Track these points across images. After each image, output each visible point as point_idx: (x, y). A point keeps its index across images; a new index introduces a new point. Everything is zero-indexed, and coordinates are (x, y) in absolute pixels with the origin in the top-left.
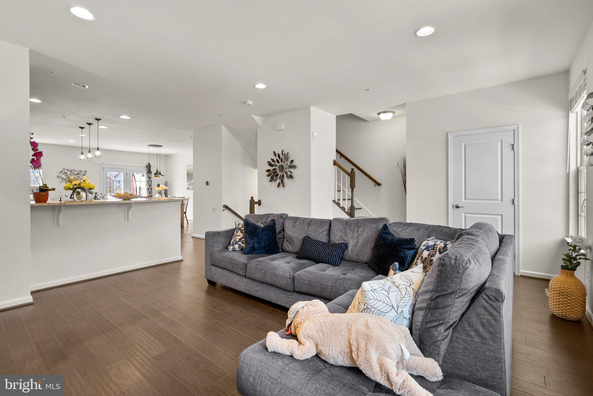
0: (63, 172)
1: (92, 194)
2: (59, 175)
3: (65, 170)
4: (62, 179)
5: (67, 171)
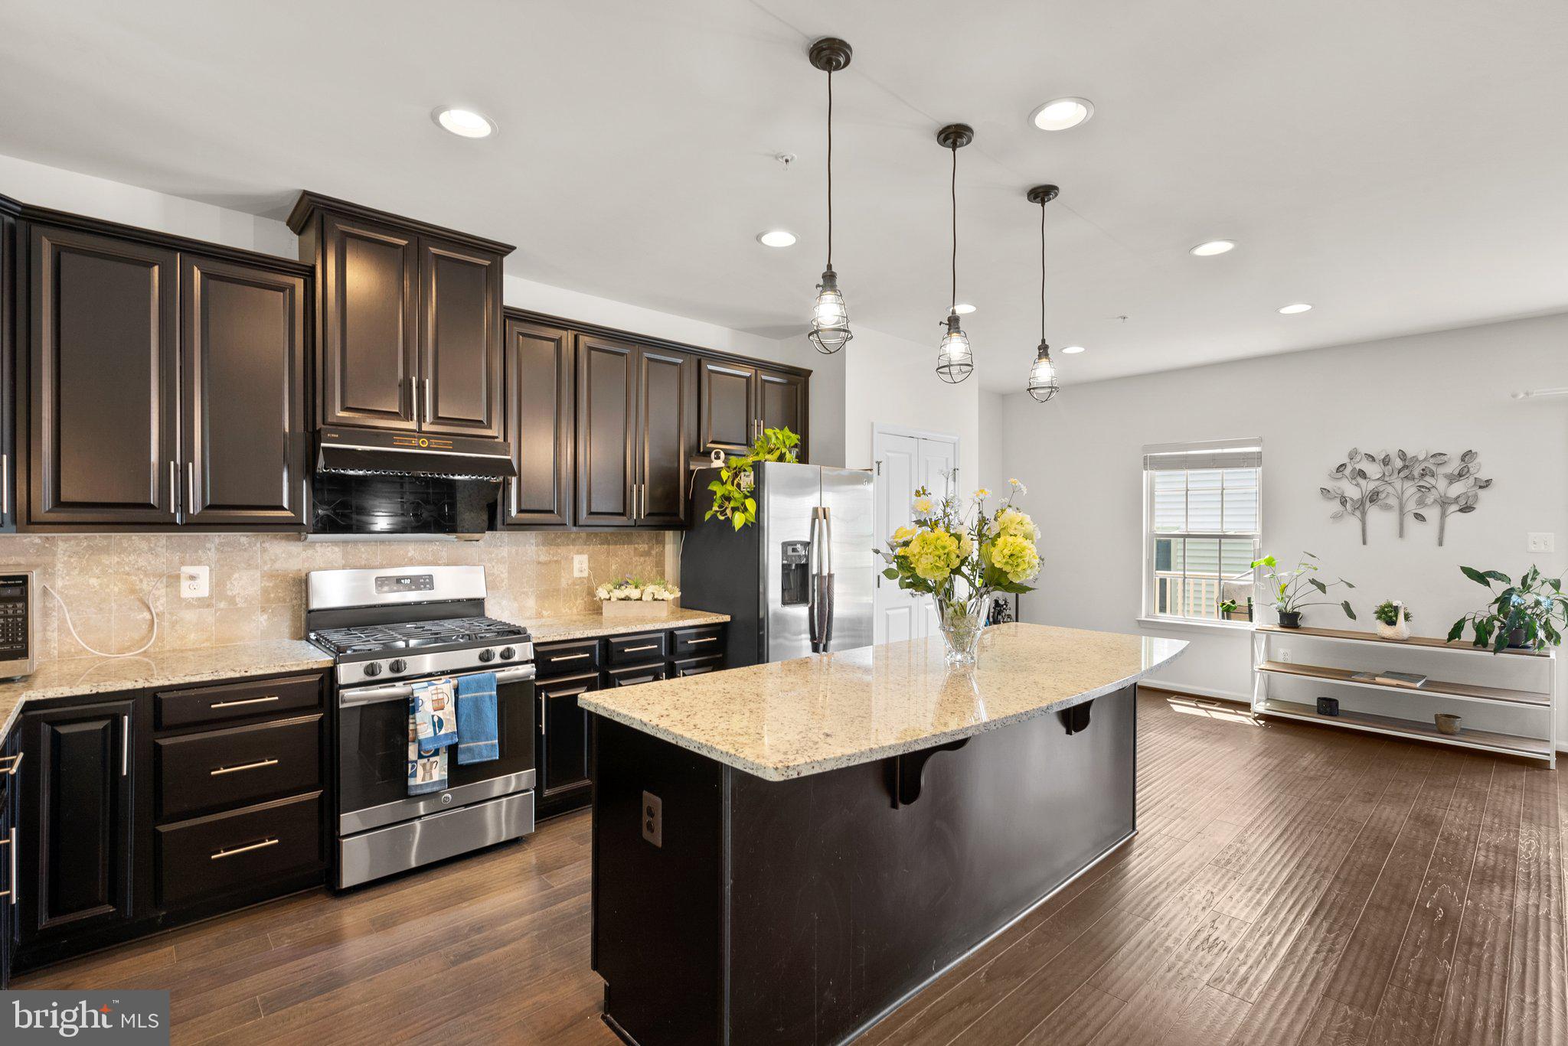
0: (1348, 471)
1: (1487, 584)
2: (1328, 485)
3: (1358, 458)
4: (1344, 501)
5: (1364, 461)
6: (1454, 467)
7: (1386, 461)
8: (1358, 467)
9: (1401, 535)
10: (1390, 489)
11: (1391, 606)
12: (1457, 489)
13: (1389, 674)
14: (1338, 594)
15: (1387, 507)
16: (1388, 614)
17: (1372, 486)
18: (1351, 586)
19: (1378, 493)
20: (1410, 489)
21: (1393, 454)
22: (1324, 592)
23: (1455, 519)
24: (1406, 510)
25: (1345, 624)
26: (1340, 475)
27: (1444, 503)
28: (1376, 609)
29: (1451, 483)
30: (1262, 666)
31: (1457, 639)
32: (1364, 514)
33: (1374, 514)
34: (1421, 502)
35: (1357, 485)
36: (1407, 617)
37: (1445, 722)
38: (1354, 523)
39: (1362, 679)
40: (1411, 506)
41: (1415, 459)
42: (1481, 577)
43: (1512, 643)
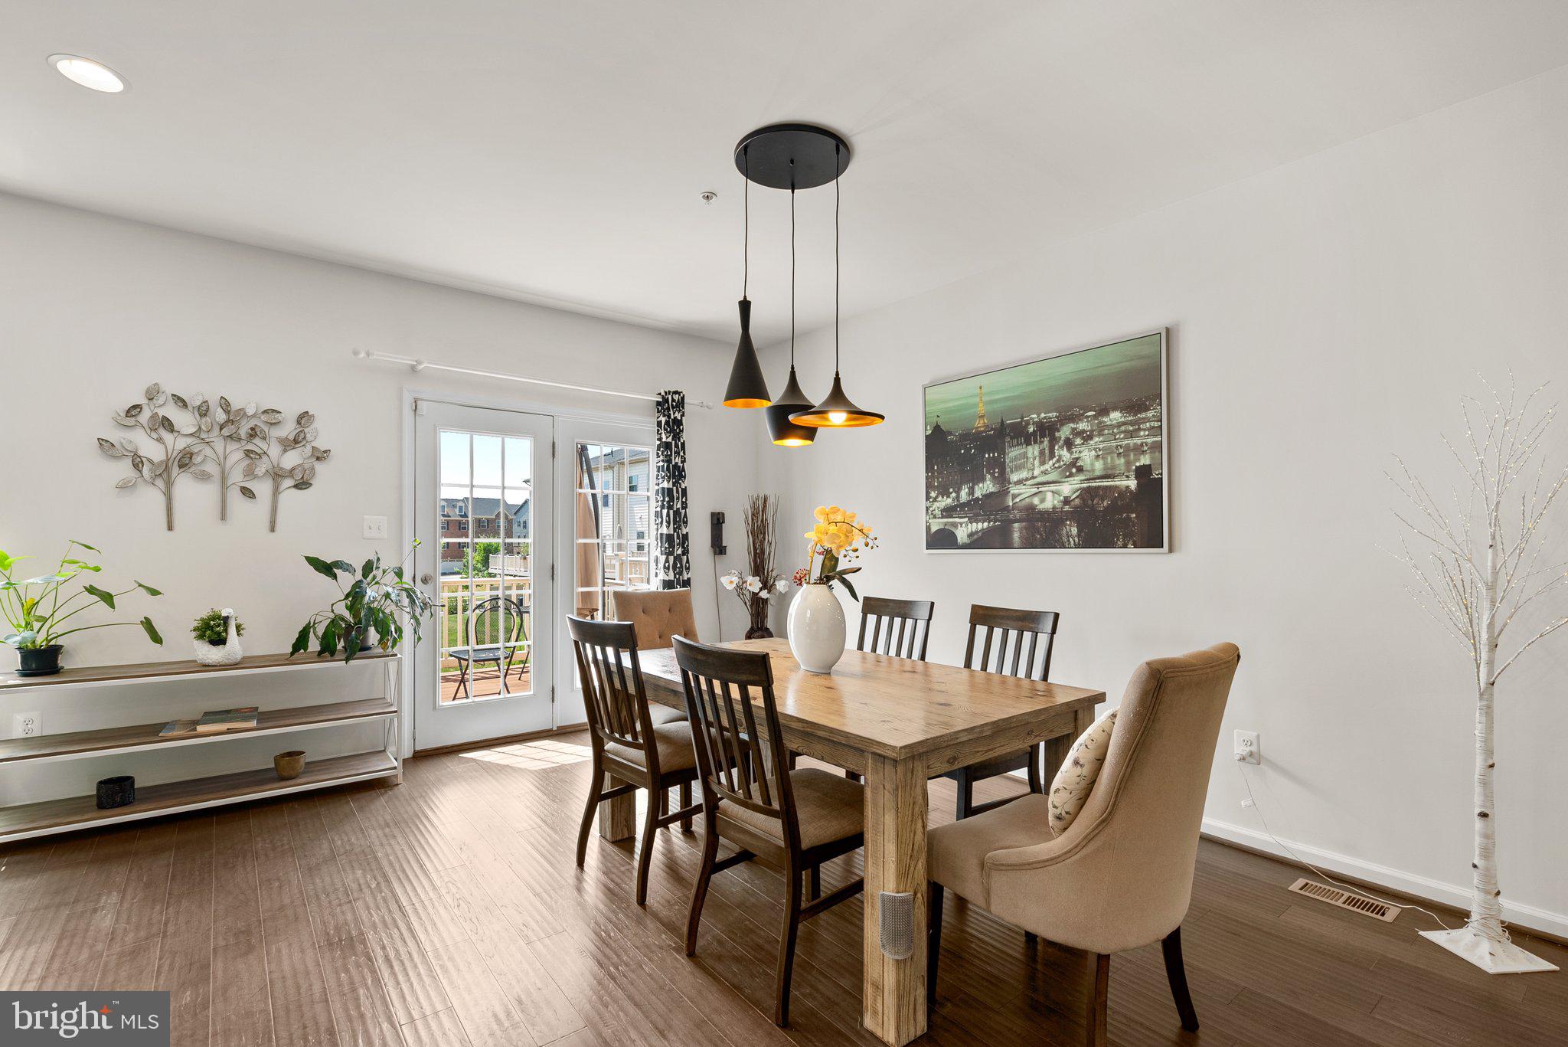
0: (145, 417)
1: (335, 577)
2: (115, 435)
3: (161, 400)
4: (138, 463)
5: (171, 405)
6: (288, 430)
7: (203, 411)
8: (161, 412)
9: (223, 516)
10: (208, 451)
11: (219, 617)
12: (291, 459)
13: (217, 717)
14: (134, 606)
15: (204, 477)
16: (213, 631)
17: (182, 443)
18: (154, 592)
19: (192, 455)
20: (235, 454)
21: (214, 402)
22: (112, 606)
23: (290, 497)
24: (229, 483)
25: (146, 652)
26: (131, 421)
27: (277, 475)
28: (196, 624)
29: (285, 451)
31: (302, 651)
32: (169, 484)
33: (185, 486)
34: (249, 473)
35: (160, 440)
36: (239, 628)
37: (287, 763)
38: (151, 498)
39: (175, 733)
40: (237, 477)
41: (241, 412)
42: (327, 569)
43: (357, 648)
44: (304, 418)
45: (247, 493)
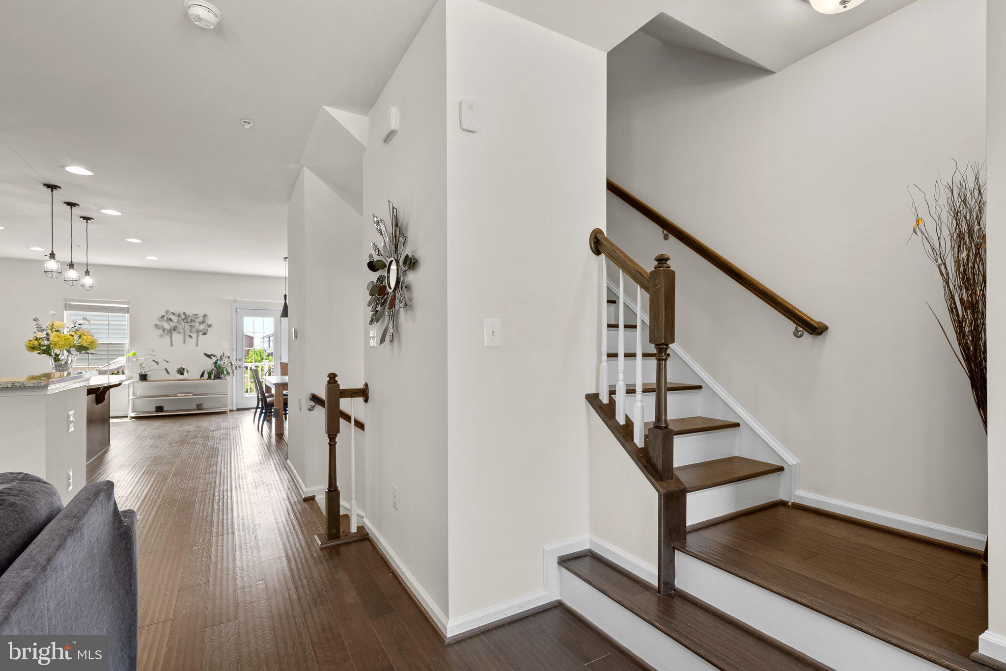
0: (165, 318)
1: (211, 359)
2: (158, 323)
3: (169, 314)
4: (164, 330)
5: (171, 315)
6: (201, 319)
7: (179, 316)
8: (169, 317)
9: (184, 343)
10: (180, 326)
11: (182, 368)
12: (202, 327)
13: (181, 393)
14: (163, 365)
15: (179, 333)
16: (181, 371)
17: (174, 324)
18: (168, 362)
19: (176, 327)
20: (187, 326)
21: (182, 313)
22: (158, 364)
23: (201, 337)
24: (186, 334)
25: (167, 377)
26: (162, 320)
27: (198, 331)
28: (177, 370)
29: (200, 325)
30: (133, 397)
31: (203, 377)
32: (171, 335)
33: (175, 335)
34: (191, 331)
35: (169, 324)
36: (187, 371)
37: (199, 407)
38: (167, 339)
39: (172, 396)
40: (188, 333)
41: (189, 315)
42: (209, 356)
43: (218, 377)
44: (205, 316)
45: (190, 336)
